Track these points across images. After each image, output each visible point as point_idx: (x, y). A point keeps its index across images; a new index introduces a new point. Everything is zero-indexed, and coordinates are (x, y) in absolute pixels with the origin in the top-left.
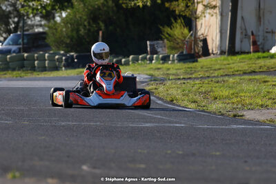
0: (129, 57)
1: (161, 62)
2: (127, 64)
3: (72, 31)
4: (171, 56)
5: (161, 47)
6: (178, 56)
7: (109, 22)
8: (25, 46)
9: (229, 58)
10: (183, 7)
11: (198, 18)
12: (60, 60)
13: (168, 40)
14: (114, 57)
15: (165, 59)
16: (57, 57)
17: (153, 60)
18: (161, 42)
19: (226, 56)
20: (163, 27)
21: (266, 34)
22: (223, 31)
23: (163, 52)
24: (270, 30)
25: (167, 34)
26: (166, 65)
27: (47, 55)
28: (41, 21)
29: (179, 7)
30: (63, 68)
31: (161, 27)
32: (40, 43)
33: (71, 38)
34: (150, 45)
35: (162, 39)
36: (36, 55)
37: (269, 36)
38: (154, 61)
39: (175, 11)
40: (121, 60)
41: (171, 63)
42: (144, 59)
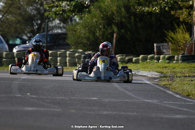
0: (139, 56)
1: (167, 61)
2: (137, 62)
4: (176, 56)
6: (182, 56)
7: (120, 25)
8: (48, 45)
10: (186, 15)
12: (79, 57)
13: (171, 43)
14: (126, 56)
15: (171, 59)
16: (77, 54)
17: (160, 59)
18: (166, 44)
20: (168, 32)
23: (168, 53)
25: (171, 37)
26: (171, 64)
27: (68, 52)
28: (60, 23)
29: (183, 15)
31: (166, 32)
32: (61, 42)
33: (88, 39)
34: (157, 47)
35: (166, 42)
36: (59, 53)
38: (160, 61)
39: (179, 18)
40: (132, 59)
41: (175, 63)
42: (152, 58)
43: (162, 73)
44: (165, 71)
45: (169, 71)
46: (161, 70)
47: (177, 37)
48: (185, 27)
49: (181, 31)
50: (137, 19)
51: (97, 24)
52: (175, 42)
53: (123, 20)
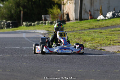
0: (35, 22)
1: (50, 24)
2: (34, 25)
3: (8, 11)
4: (54, 22)
5: (49, 18)
7: (24, 7)
9: (80, 22)
11: (65, 5)
12: (4, 24)
13: (51, 15)
14: (29, 23)
15: (52, 23)
16: (2, 23)
18: (48, 15)
19: (78, 21)
20: (49, 9)
21: (95, 11)
22: (76, 10)
23: (50, 20)
24: (96, 9)
25: (51, 12)
26: (52, 26)
30: (5, 28)
33: (8, 15)
34: (44, 17)
37: (96, 12)
38: (46, 24)
39: (54, 2)
42: (42, 23)
43: (48, 31)
44: (50, 29)
45: (52, 29)
46: (48, 29)
47: (54, 12)
48: (57, 6)
49: (55, 8)
50: (33, 3)
51: (12, 7)
52: (53, 14)
53: (25, 4)
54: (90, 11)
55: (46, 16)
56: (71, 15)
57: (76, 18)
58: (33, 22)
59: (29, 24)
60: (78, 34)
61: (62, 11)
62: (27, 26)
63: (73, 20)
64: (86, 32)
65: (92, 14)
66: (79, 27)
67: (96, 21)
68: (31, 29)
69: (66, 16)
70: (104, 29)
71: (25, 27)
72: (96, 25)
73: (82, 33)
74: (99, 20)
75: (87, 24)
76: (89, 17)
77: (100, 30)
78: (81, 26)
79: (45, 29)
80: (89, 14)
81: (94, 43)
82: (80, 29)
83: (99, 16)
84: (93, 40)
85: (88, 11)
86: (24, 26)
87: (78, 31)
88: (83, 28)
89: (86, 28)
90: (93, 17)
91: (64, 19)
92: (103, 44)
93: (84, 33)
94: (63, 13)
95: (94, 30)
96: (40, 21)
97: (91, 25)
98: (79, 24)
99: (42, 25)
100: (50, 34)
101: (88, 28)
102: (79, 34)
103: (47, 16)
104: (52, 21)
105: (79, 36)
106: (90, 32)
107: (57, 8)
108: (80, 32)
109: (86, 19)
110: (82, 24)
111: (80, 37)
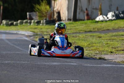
0: (18, 21)
1: (36, 24)
2: (17, 25)
4: (42, 21)
5: (35, 16)
6: (46, 21)
7: (5, 1)
9: (74, 23)
13: (38, 12)
14: (10, 21)
15: (38, 23)
18: (35, 13)
19: (71, 22)
20: (35, 4)
22: (69, 8)
23: (36, 19)
24: (95, 8)
26: (39, 26)
34: (29, 15)
35: (34, 11)
37: (94, 11)
38: (32, 24)
40: (13, 23)
41: (42, 25)
42: (26, 22)
43: (34, 32)
44: (36, 31)
45: (39, 31)
46: (33, 30)
47: (42, 9)
48: (46, 2)
49: (43, 4)
52: (40, 11)
54: (87, 10)
55: (31, 13)
56: (63, 13)
57: (69, 18)
58: (15, 21)
59: (10, 23)
60: (71, 38)
61: (51, 8)
62: (7, 25)
63: (65, 20)
64: (81, 36)
65: (90, 14)
66: (73, 29)
67: (93, 22)
68: (12, 29)
69: (57, 14)
70: (103, 33)
71: (5, 27)
72: (95, 27)
73: (77, 36)
74: (97, 22)
75: (83, 25)
76: (85, 18)
77: (99, 34)
78: (75, 27)
79: (30, 30)
80: (86, 13)
81: (92, 50)
82: (73, 32)
83: (98, 16)
84: (90, 46)
85: (84, 9)
86: (3, 25)
87: (71, 34)
88: (77, 30)
89: (81, 30)
90: (90, 17)
91: (54, 18)
92: (103, 51)
93: (78, 36)
94: (54, 11)
95: (91, 34)
96: (24, 19)
97: (88, 27)
98: (72, 25)
99: (26, 24)
100: (37, 36)
101: (83, 30)
102: (73, 38)
103: (33, 14)
104: (38, 20)
105: (73, 40)
106: (86, 36)
107: (46, 5)
108: (74, 35)
109: (82, 20)
110: (76, 25)
111: (74, 42)
